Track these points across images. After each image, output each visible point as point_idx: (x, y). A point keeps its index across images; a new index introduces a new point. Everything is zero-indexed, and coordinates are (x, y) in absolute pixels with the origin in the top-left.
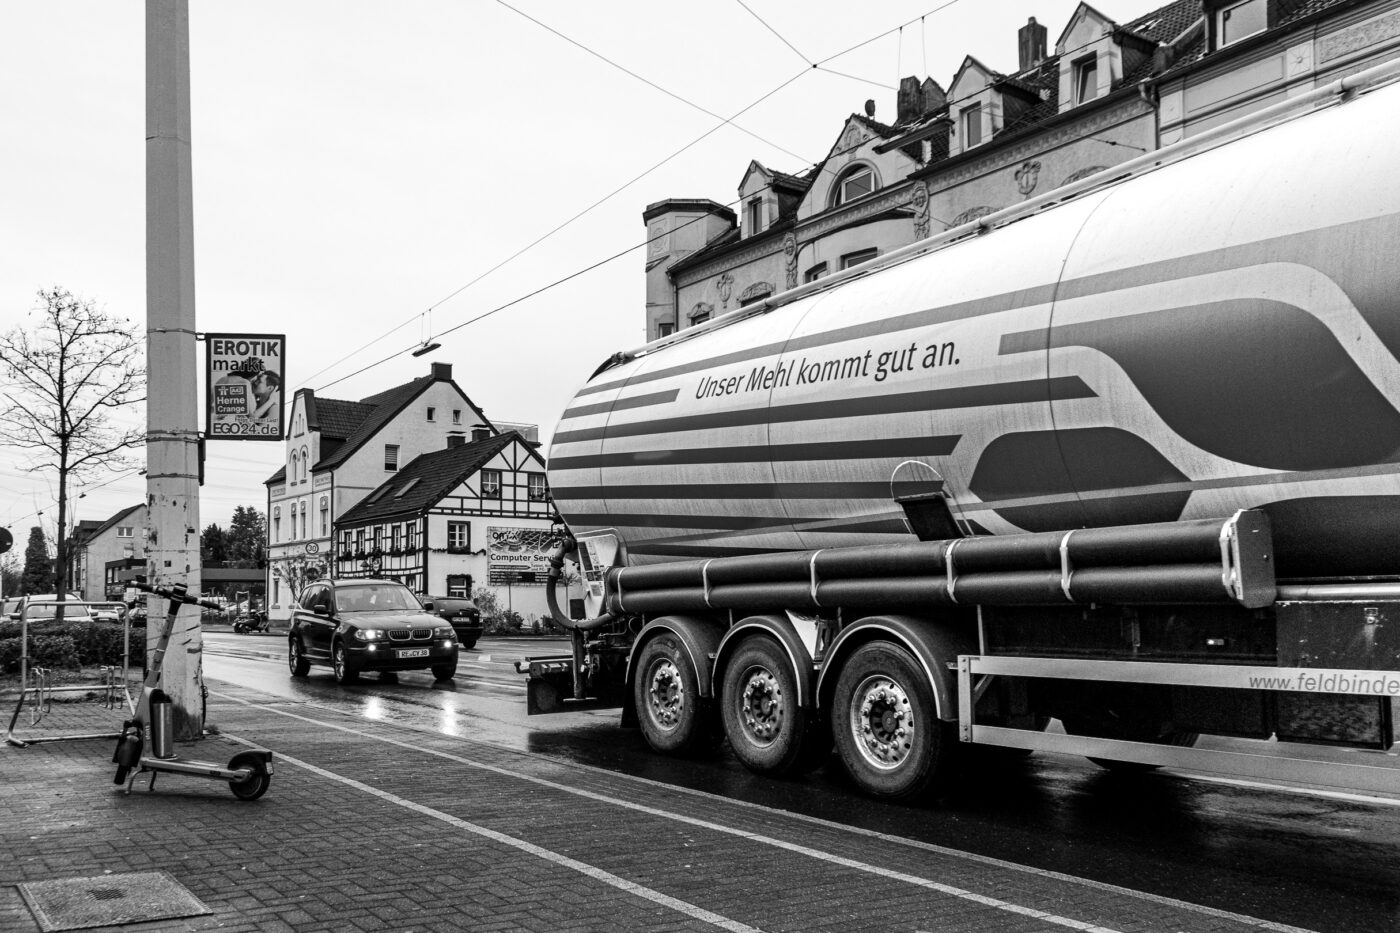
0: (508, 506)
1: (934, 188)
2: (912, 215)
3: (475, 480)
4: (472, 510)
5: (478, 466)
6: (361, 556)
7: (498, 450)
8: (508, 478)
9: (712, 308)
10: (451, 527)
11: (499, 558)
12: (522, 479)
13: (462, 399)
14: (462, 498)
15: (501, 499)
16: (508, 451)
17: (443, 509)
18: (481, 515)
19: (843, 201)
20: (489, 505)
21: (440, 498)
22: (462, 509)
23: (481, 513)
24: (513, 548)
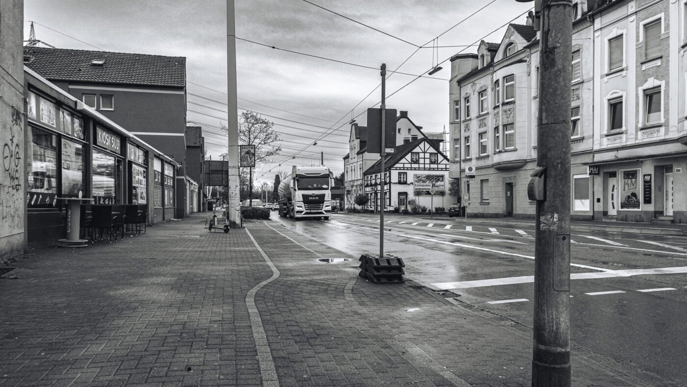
0: (422, 166)
1: (532, 51)
2: (526, 61)
3: (409, 157)
4: (408, 168)
5: (410, 151)
6: (371, 185)
7: (418, 145)
8: (422, 155)
9: (470, 94)
10: (400, 174)
11: (418, 186)
12: (427, 155)
13: (411, 124)
14: (404, 164)
15: (419, 163)
16: (422, 145)
17: (396, 168)
18: (411, 170)
19: (508, 56)
20: (414, 166)
21: (395, 164)
22: (404, 168)
23: (411, 169)
24: (424, 182)
